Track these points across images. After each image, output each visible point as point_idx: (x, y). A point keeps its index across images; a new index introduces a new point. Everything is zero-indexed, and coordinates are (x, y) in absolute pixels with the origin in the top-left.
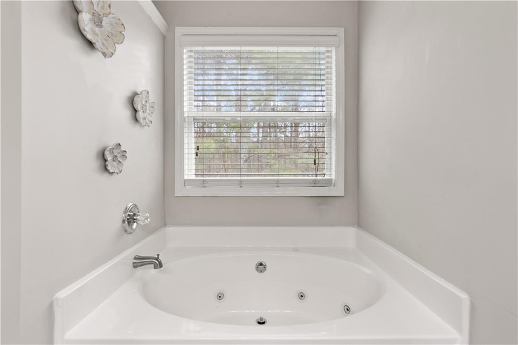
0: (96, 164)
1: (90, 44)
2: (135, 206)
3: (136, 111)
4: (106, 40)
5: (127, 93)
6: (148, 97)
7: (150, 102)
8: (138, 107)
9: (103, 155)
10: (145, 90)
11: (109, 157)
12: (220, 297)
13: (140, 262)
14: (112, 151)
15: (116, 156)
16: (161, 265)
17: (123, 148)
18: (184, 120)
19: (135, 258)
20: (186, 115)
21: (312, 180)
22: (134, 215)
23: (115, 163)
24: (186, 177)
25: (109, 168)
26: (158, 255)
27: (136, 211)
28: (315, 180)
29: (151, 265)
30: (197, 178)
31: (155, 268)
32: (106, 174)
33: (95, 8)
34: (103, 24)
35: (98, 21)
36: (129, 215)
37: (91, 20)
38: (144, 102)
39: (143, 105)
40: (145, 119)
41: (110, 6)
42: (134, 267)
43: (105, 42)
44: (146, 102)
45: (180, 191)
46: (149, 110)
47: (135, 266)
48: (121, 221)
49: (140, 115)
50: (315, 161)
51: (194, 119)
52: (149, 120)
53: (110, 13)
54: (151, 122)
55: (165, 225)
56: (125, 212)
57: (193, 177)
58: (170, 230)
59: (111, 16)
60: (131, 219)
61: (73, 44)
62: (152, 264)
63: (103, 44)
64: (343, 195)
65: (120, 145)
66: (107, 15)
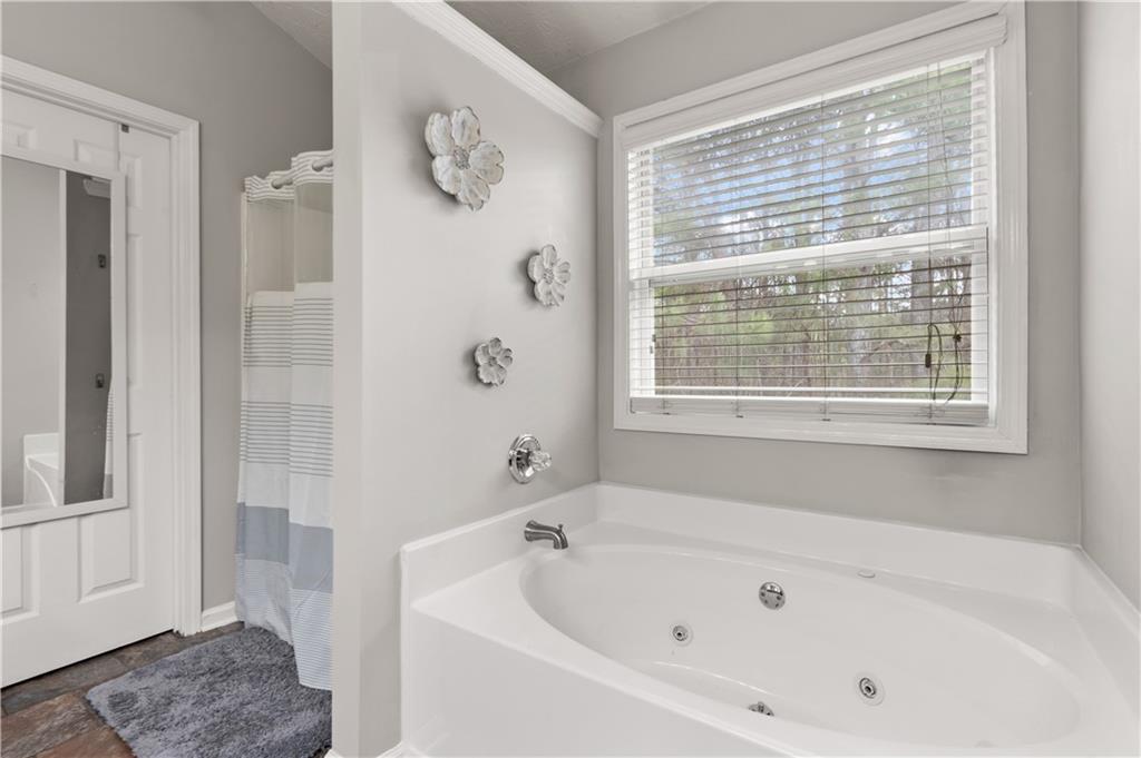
0: (462, 370)
1: (453, 198)
2: (534, 440)
3: (533, 283)
4: (475, 184)
5: (518, 255)
6: (556, 256)
7: (559, 263)
8: (536, 274)
9: (473, 358)
10: (549, 246)
11: (481, 360)
12: (680, 635)
13: (536, 532)
14: (485, 349)
15: (494, 358)
16: (564, 544)
17: (505, 345)
18: (630, 286)
19: (529, 525)
20: (634, 276)
21: (922, 407)
22: (529, 454)
23: (492, 369)
24: (634, 394)
25: (482, 376)
26: (561, 526)
27: (533, 448)
28: (930, 407)
29: (548, 541)
30: (658, 396)
31: (555, 547)
32: (479, 386)
33: (457, 142)
34: (470, 162)
35: (461, 159)
36: (519, 453)
37: (451, 161)
38: (547, 266)
39: (546, 270)
40: (550, 293)
41: (479, 132)
42: (528, 539)
43: (474, 188)
44: (552, 264)
45: (622, 420)
46: (560, 277)
47: (530, 537)
48: (506, 462)
49: (540, 288)
50: (928, 357)
51: (651, 282)
52: (559, 295)
53: (479, 143)
54: (563, 298)
55: (597, 479)
56: (513, 448)
57: (652, 395)
58: (605, 490)
59: (481, 145)
60: (522, 460)
61: (428, 203)
62: (550, 539)
63: (471, 191)
64: (1025, 452)
65: (498, 340)
66: (474, 147)
